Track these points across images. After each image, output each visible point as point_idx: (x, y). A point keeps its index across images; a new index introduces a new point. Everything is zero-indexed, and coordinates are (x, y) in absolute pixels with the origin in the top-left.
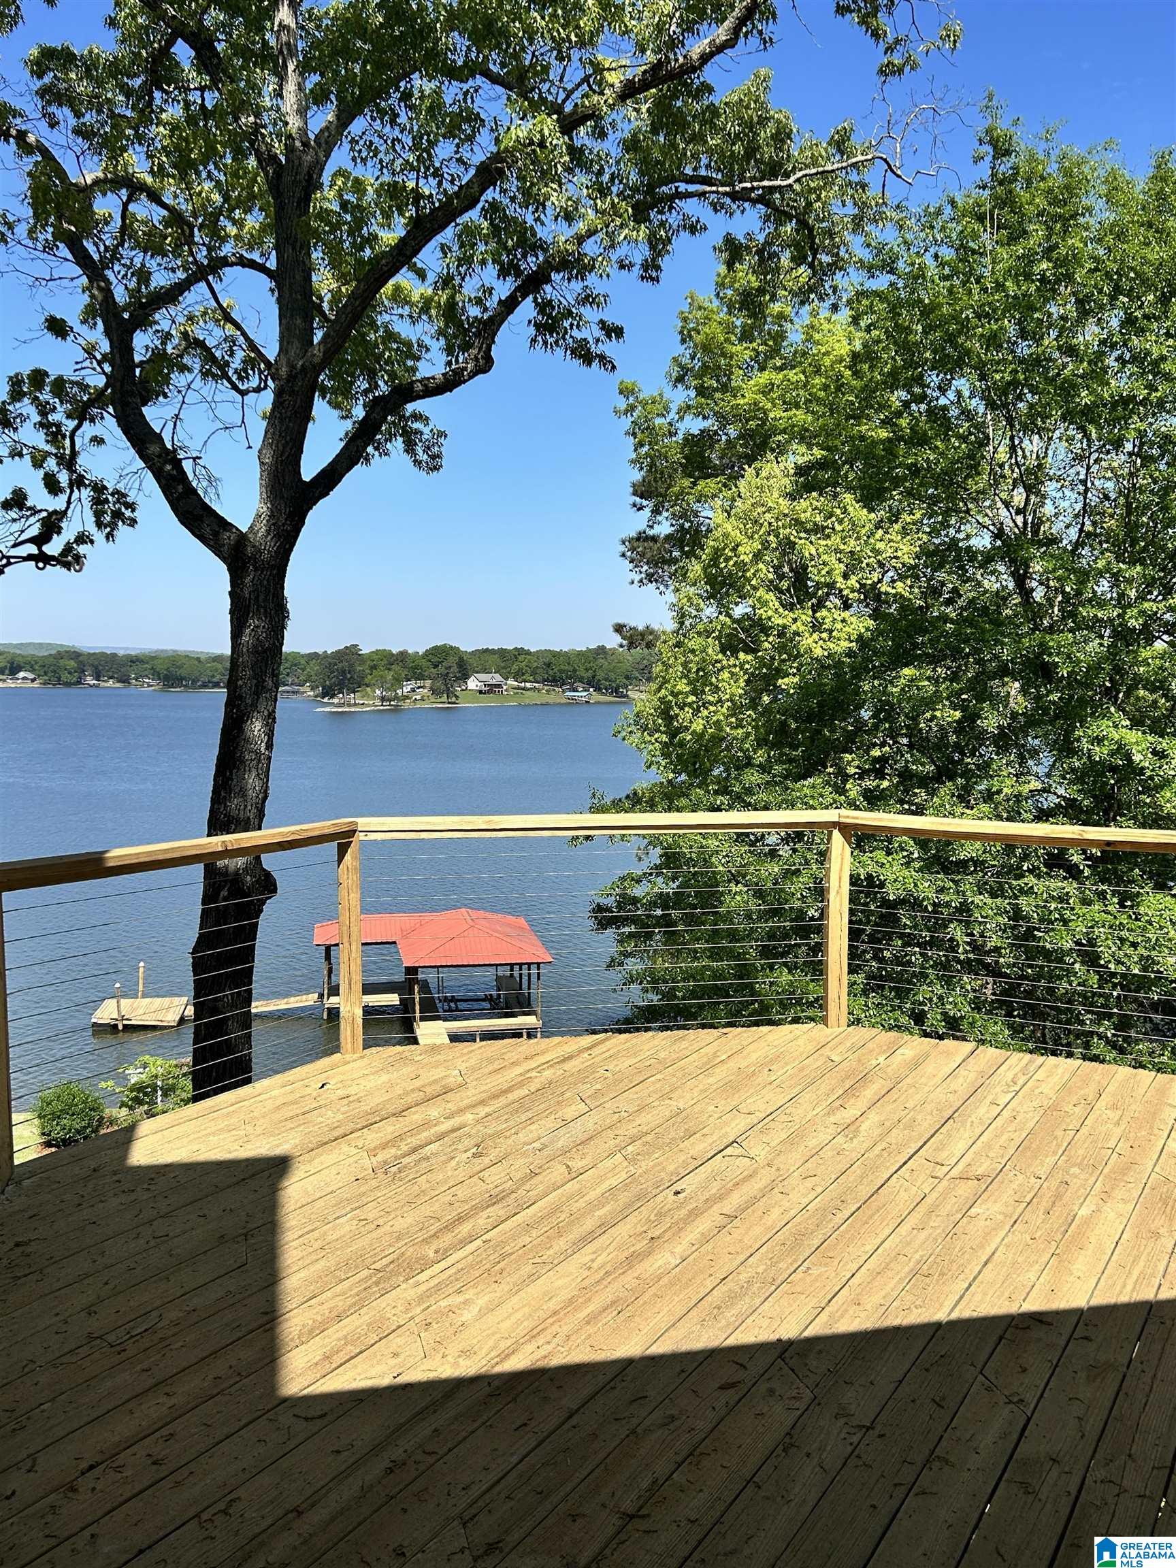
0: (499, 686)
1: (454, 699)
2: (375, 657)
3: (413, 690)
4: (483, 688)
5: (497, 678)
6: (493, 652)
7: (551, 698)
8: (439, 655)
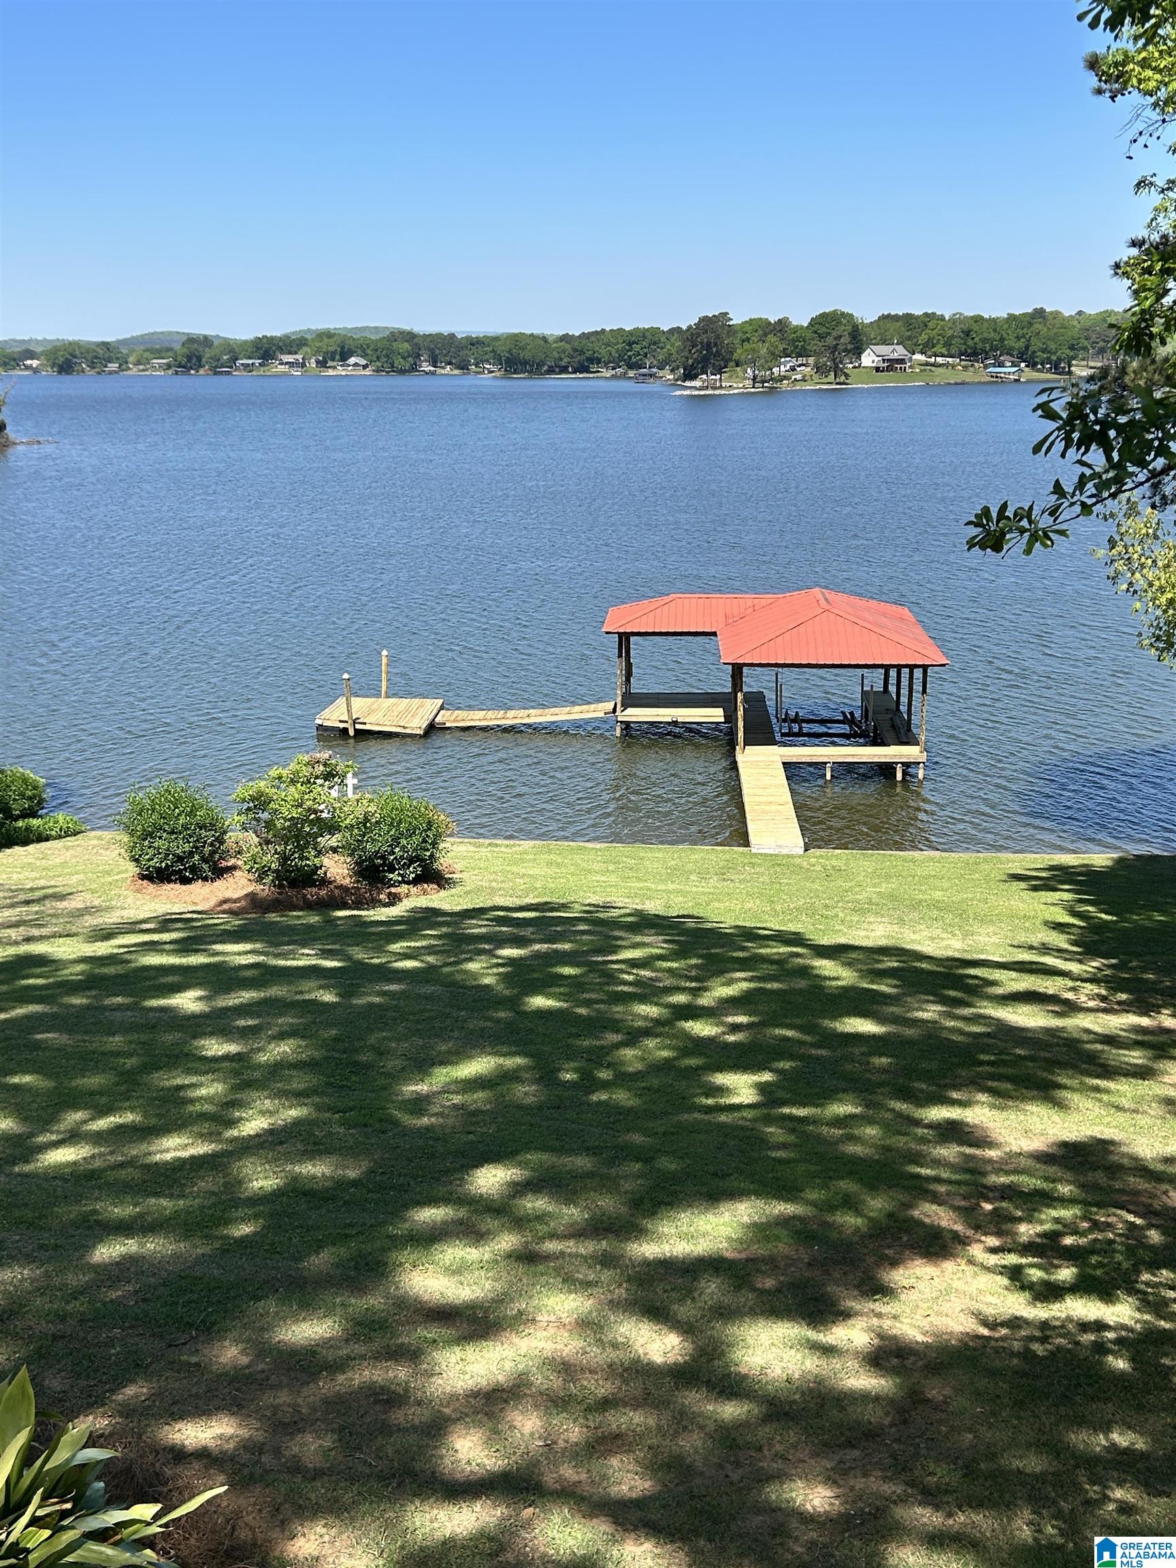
0: (902, 361)
1: (843, 378)
2: (749, 328)
3: (793, 369)
4: (881, 365)
5: (899, 351)
6: (896, 318)
7: (969, 376)
8: (827, 323)
